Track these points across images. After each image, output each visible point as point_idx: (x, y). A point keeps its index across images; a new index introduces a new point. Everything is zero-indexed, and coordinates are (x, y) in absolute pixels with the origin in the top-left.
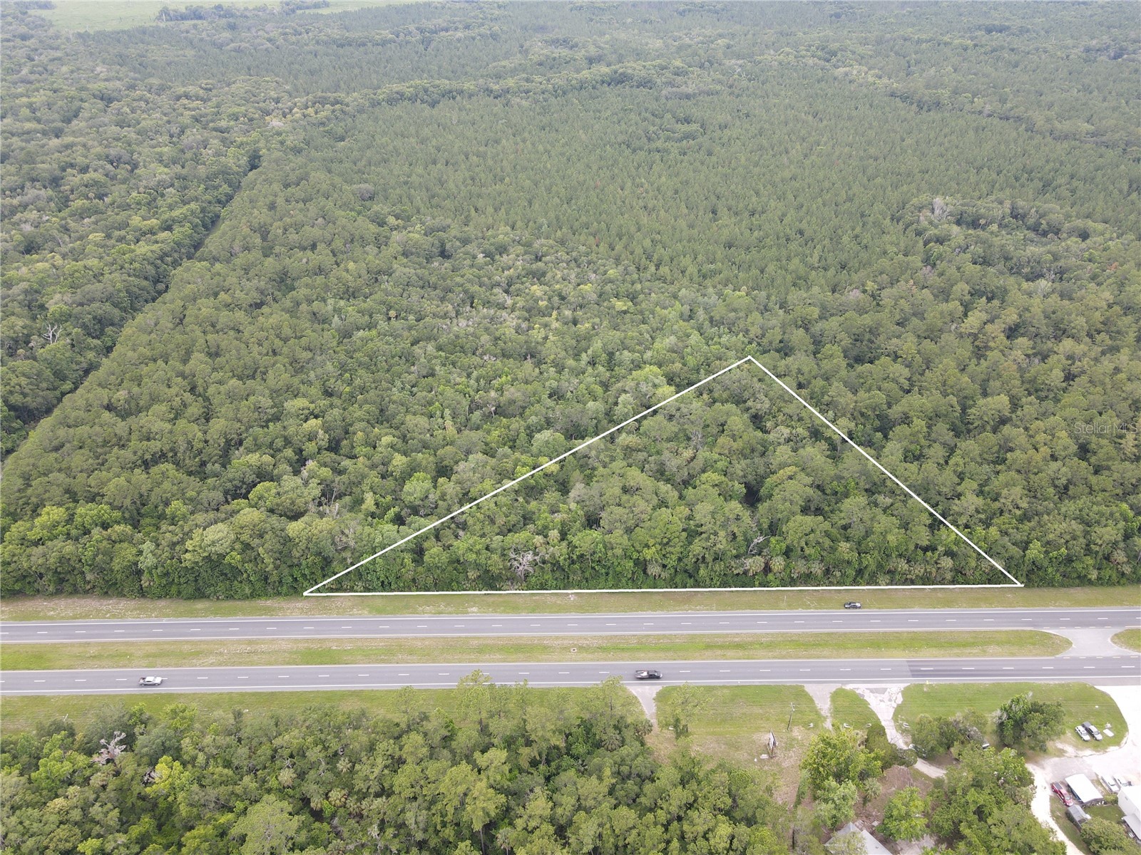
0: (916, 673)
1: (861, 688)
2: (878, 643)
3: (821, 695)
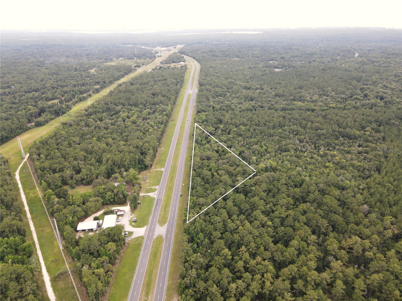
0: (158, 200)
1: (156, 192)
2: (168, 197)
3: (157, 187)
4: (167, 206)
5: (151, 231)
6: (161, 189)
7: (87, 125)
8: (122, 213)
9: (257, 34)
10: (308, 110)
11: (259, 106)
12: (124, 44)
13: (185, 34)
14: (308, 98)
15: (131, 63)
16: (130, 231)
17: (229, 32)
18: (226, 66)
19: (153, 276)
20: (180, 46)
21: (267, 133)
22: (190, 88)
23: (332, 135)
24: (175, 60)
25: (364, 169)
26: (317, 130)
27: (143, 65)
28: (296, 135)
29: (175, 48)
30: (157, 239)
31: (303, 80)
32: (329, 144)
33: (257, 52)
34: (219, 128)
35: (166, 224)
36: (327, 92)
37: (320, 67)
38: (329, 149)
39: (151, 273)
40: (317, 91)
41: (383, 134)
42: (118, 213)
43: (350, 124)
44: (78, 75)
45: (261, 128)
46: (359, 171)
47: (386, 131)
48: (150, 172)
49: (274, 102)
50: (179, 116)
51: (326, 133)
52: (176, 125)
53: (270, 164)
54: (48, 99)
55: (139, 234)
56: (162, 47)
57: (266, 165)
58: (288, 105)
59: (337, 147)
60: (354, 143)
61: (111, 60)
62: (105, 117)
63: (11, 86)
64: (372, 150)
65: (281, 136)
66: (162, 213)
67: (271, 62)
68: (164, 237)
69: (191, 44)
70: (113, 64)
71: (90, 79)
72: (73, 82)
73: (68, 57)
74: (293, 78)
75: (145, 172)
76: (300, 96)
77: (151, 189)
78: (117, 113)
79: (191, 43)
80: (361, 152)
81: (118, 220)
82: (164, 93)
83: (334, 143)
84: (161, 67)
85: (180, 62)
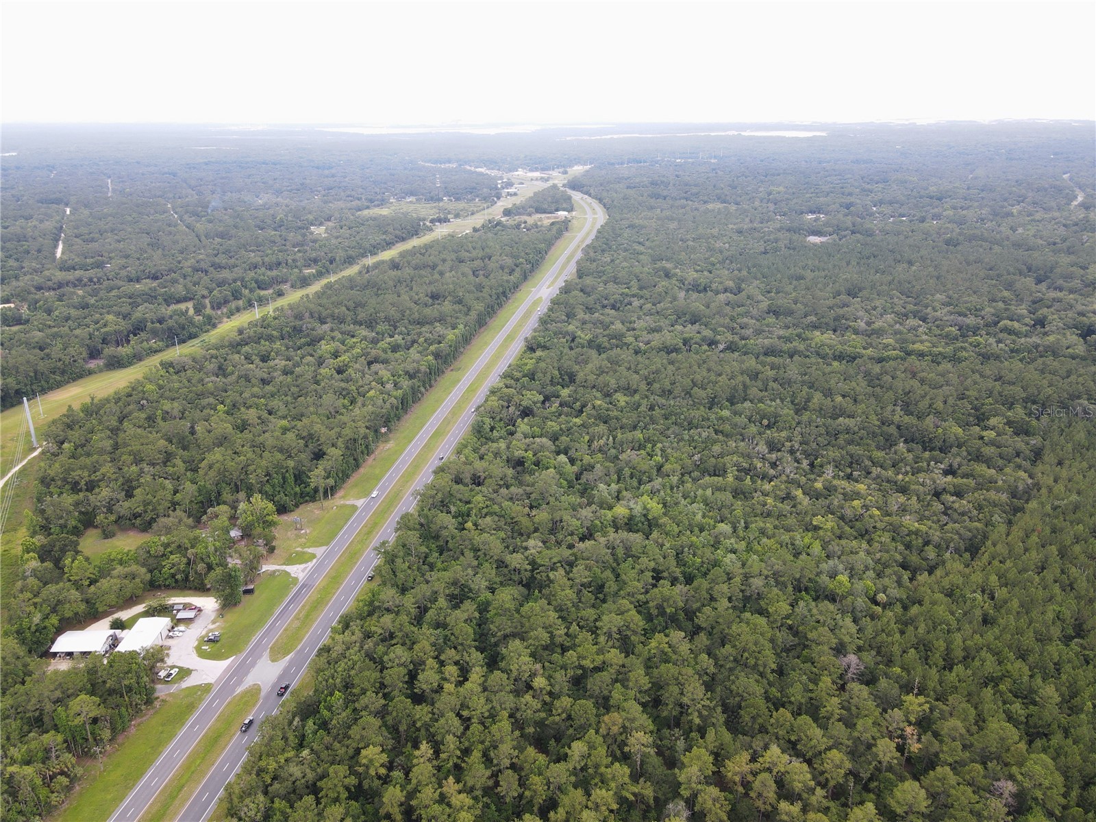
0: (303, 586)
1: (310, 564)
2: (335, 579)
3: (320, 551)
4: (317, 605)
5: (240, 672)
6: (328, 556)
7: (221, 371)
8: (190, 614)
9: (808, 139)
10: (839, 357)
11: (704, 339)
12: (436, 162)
13: (609, 137)
14: (862, 325)
15: (427, 211)
16: (185, 665)
17: (730, 133)
18: (673, 225)
19: (177, 802)
20: (580, 168)
21: (682, 417)
22: (548, 283)
23: (874, 435)
24: (546, 206)
25: (927, 543)
26: (835, 417)
27: (457, 216)
28: (769, 427)
29: (565, 173)
30: (242, 697)
31: (872, 271)
32: (854, 462)
33: (781, 189)
34: (558, 397)
35: (288, 658)
36: (926, 307)
37: (944, 234)
38: (851, 474)
39: (175, 793)
40: (899, 301)
41: (1035, 441)
42: (181, 615)
43: (939, 405)
44: (278, 239)
45: (672, 402)
46: (908, 546)
47: (1054, 430)
48: (322, 508)
49: (751, 330)
50: (477, 359)
51: (856, 429)
52: (459, 381)
53: (645, 508)
54: (170, 299)
55: (204, 677)
56: (531, 170)
57: (631, 509)
58: (788, 340)
59: (876, 471)
60: (932, 463)
61: (383, 203)
62: (276, 353)
63: (103, 263)
64: (979, 487)
65: (721, 428)
66: (297, 624)
67: (810, 216)
68: (263, 694)
69: (613, 164)
70: (385, 212)
71: (299, 251)
72: (254, 257)
73: (278, 192)
74: (848, 263)
75: (311, 506)
76: (838, 316)
77: (304, 553)
78: (314, 342)
79: (613, 161)
80: (944, 489)
81: (171, 634)
82: (461, 294)
83: (870, 458)
84: (499, 223)
85: (557, 210)
